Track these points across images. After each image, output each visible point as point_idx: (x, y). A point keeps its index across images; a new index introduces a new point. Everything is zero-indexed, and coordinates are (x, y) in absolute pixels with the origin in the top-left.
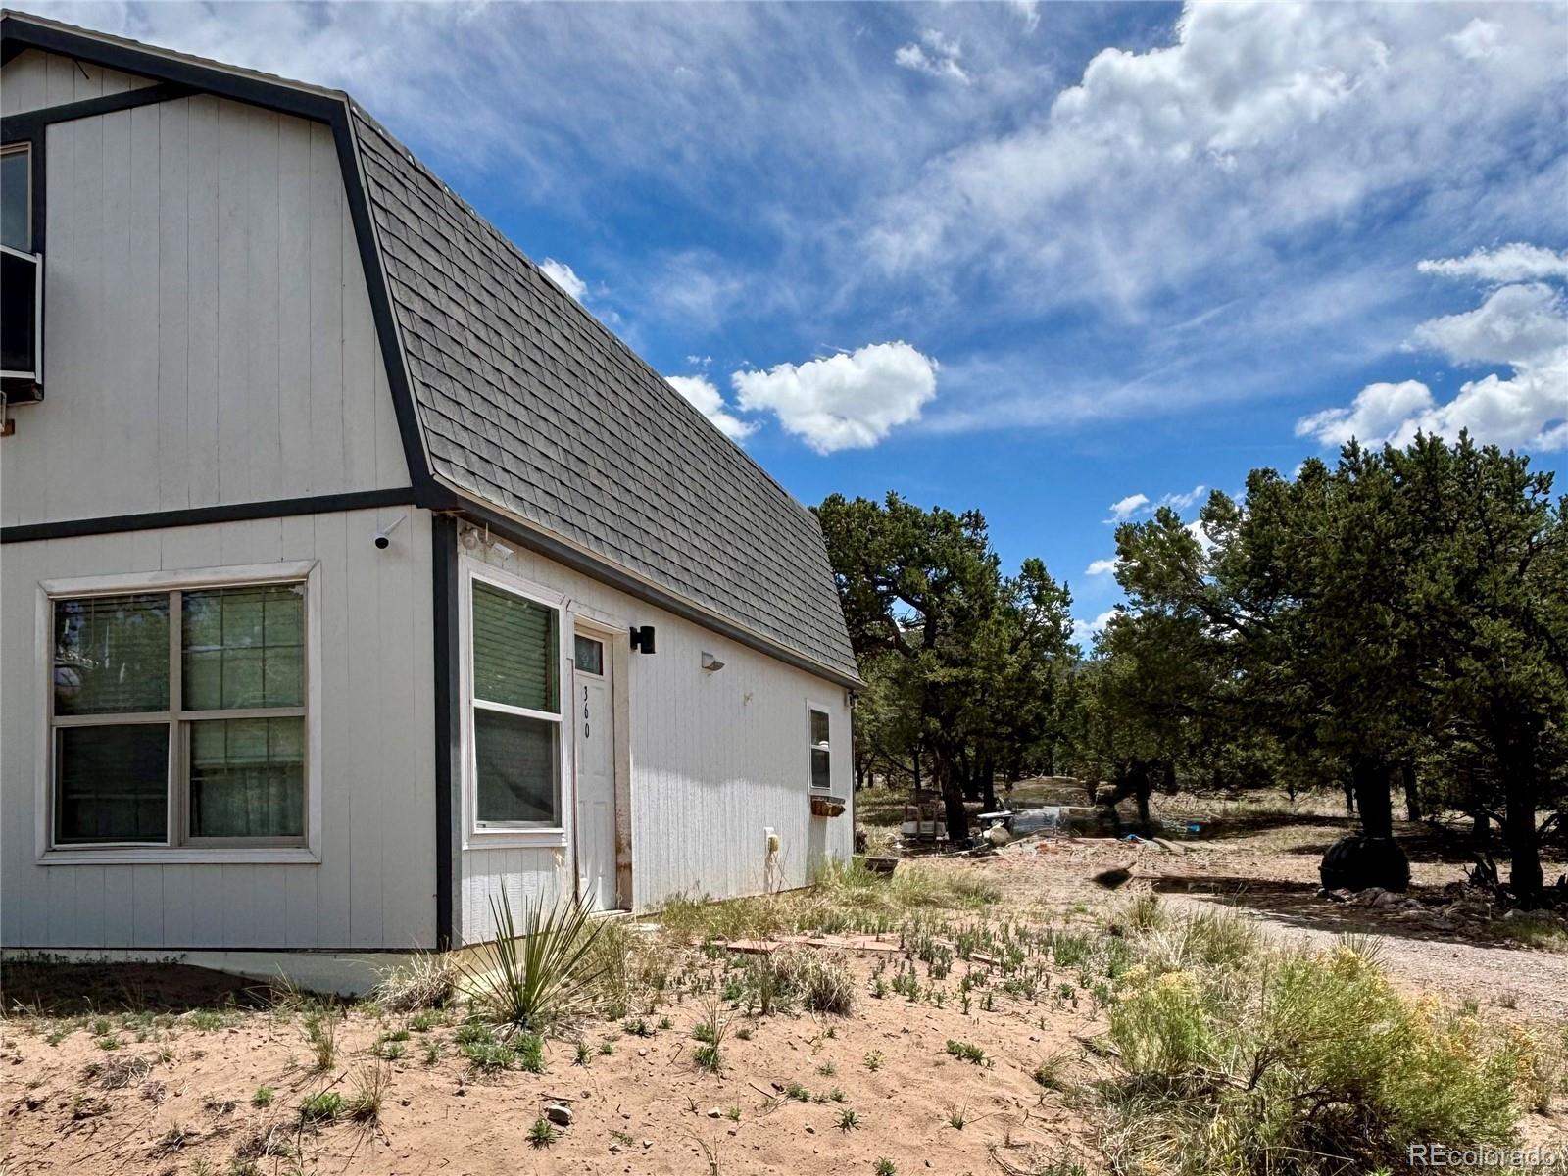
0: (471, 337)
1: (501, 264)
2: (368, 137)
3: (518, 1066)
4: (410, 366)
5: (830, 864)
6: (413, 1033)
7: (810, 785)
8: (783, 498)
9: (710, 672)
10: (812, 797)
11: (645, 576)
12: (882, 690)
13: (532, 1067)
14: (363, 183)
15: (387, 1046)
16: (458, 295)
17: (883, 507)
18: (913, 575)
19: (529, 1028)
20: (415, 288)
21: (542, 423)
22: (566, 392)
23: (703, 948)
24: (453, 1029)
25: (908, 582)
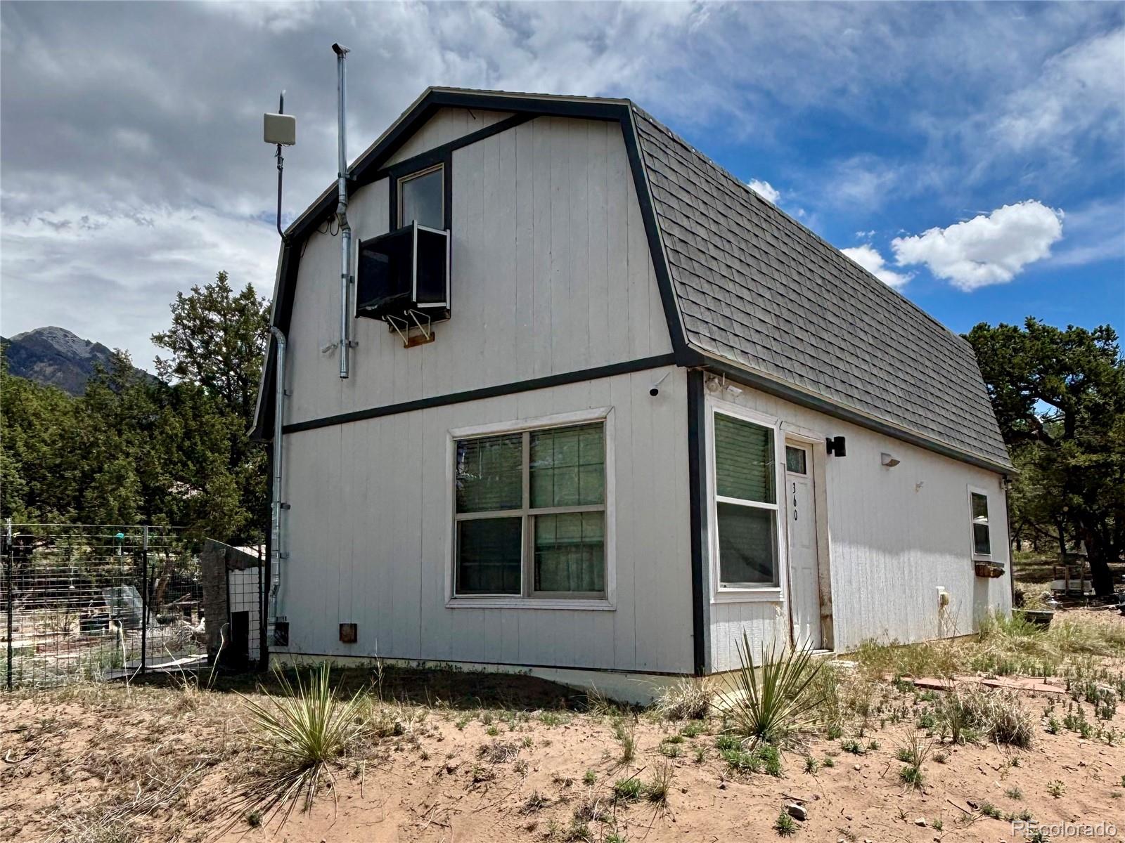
0: (711, 247)
1: (730, 194)
2: (643, 125)
3: (763, 770)
4: (672, 273)
5: (993, 616)
6: (685, 738)
7: (973, 553)
8: (941, 331)
9: (888, 467)
10: (976, 562)
11: (835, 399)
12: (1027, 473)
13: (773, 771)
14: (641, 157)
15: (669, 747)
16: (702, 220)
17: (1023, 329)
18: (1053, 381)
19: (768, 741)
20: (674, 220)
21: (760, 299)
22: (776, 275)
23: (894, 683)
24: (712, 737)
25: (1049, 386)
